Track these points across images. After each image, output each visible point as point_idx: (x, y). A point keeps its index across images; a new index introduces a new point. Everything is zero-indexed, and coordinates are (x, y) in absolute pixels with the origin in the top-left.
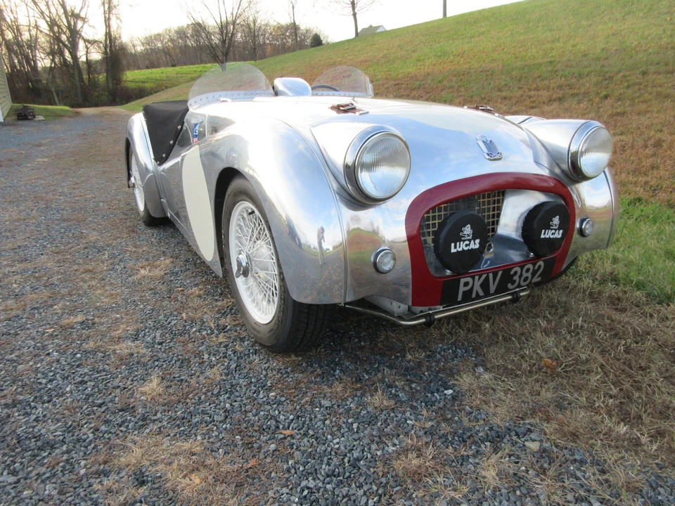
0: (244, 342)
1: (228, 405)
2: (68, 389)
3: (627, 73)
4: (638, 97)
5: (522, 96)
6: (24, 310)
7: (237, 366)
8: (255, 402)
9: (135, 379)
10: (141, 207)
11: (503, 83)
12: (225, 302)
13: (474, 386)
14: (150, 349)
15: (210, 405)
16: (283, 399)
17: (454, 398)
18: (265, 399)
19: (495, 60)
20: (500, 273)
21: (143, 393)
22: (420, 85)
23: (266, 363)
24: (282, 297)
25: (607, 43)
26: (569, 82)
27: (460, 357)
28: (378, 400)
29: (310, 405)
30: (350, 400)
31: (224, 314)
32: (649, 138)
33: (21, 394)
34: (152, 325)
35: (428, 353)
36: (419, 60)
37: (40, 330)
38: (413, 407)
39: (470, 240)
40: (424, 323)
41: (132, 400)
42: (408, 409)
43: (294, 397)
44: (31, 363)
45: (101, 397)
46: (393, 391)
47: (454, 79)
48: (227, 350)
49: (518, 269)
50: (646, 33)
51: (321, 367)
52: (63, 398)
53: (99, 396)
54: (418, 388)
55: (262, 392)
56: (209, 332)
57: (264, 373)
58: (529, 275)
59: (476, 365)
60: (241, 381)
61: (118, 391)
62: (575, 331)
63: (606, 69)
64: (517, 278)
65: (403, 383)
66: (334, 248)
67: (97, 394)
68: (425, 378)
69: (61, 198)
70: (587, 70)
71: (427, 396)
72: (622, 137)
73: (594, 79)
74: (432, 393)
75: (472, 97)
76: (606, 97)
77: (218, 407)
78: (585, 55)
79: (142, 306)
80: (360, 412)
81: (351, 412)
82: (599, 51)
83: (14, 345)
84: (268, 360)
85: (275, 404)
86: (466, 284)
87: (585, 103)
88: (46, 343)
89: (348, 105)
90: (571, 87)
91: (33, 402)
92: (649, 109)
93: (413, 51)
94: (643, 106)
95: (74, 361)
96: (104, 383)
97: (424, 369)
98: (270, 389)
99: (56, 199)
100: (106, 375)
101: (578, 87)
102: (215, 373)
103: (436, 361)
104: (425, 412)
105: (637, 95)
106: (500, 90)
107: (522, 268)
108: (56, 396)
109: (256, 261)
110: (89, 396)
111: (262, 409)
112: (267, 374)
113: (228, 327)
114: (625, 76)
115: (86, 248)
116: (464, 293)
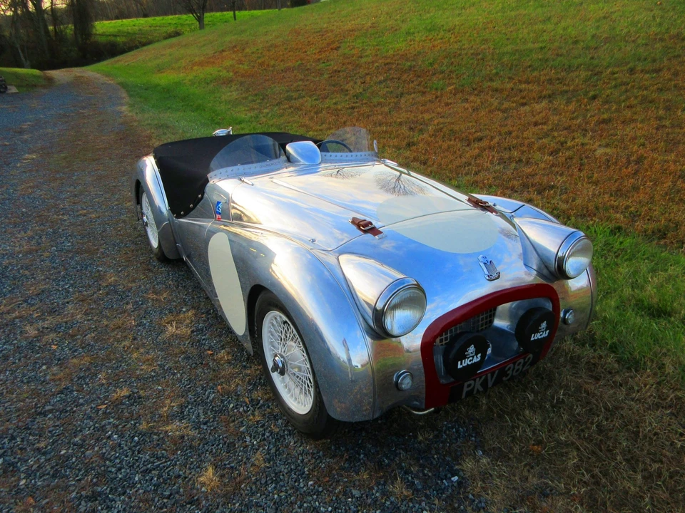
0: (277, 420)
1: (276, 496)
2: (137, 479)
3: (616, 70)
4: (624, 101)
5: (512, 89)
6: (72, 380)
7: (276, 451)
8: (298, 493)
9: (192, 467)
10: (155, 244)
11: (494, 71)
12: (253, 369)
13: (475, 472)
14: (197, 431)
15: (261, 495)
16: (320, 489)
17: (459, 483)
18: (305, 489)
19: (486, 40)
20: (497, 372)
21: (203, 484)
22: (410, 66)
23: (300, 446)
25: (598, 27)
26: (559, 76)
27: (463, 437)
28: (398, 488)
29: (343, 495)
30: (376, 488)
31: (255, 385)
32: (632, 154)
33: (95, 484)
34: (193, 400)
35: (436, 433)
36: (408, 33)
37: (93, 406)
38: (427, 497)
39: (473, 357)
40: (433, 412)
41: (195, 491)
42: (423, 498)
43: (330, 486)
44: (96, 449)
45: (168, 488)
46: (410, 478)
47: (445, 62)
48: (265, 430)
49: (511, 365)
50: (636, 18)
51: (347, 450)
52: (135, 489)
53: (165, 487)
54: (430, 474)
55: (301, 481)
56: (245, 408)
57: (300, 458)
58: (520, 367)
59: (476, 447)
60: (283, 467)
61: (180, 480)
62: (557, 405)
63: (595, 62)
64: (510, 372)
65: (417, 468)
66: (362, 366)
67: (163, 485)
68: (435, 463)
69: (65, 217)
70: (576, 62)
71: (438, 483)
72: (608, 150)
73: (584, 74)
74: (442, 480)
75: (463, 86)
76: (594, 97)
77: (268, 498)
78: (576, 42)
79: (179, 375)
80: (385, 503)
81: (378, 503)
82: (590, 38)
83: (75, 425)
84: (302, 443)
85: (314, 494)
86: (469, 386)
87: (574, 103)
88: (103, 423)
89: (367, 225)
90: (561, 81)
91: (110, 494)
92: (635, 117)
93: (403, 21)
94: (628, 113)
95: (134, 446)
96: (166, 471)
97: (433, 452)
98: (307, 478)
99: (61, 219)
100: (166, 462)
101: (567, 83)
102: (258, 458)
103: (442, 442)
104: (437, 502)
105: (623, 97)
106: (491, 80)
107: (514, 363)
108: (128, 487)
109: (291, 364)
110: (157, 486)
111: (305, 500)
112: (303, 460)
113: (261, 402)
114: (613, 73)
115: (107, 294)
116: (467, 392)
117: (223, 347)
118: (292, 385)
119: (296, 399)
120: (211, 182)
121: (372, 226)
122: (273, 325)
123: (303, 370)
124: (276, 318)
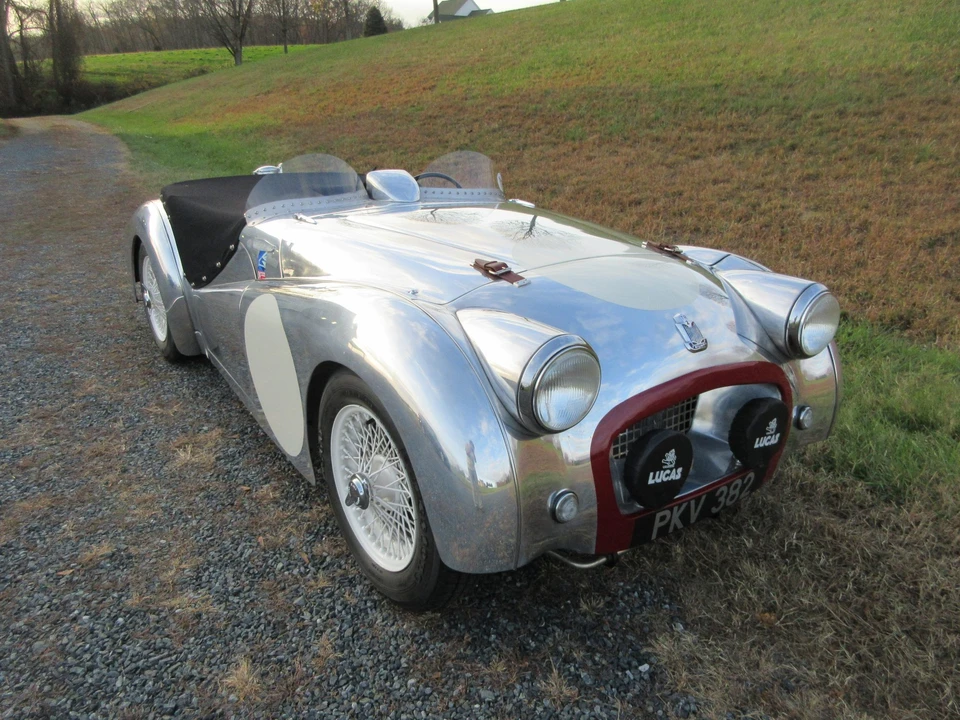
0: (355, 586)
1: (354, 705)
2: (118, 684)
3: (819, 112)
4: (834, 151)
5: (680, 138)
6: (18, 533)
7: (354, 633)
8: (392, 698)
9: (213, 661)
10: (161, 335)
11: (653, 116)
12: (314, 511)
13: (676, 657)
14: (223, 605)
15: (329, 704)
16: (428, 690)
17: (652, 675)
18: (402, 691)
19: (640, 77)
20: (704, 497)
21: (232, 689)
22: (536, 110)
23: (393, 624)
24: (424, 551)
25: (790, 60)
26: (743, 121)
27: (650, 605)
28: (555, 686)
29: (466, 699)
30: (518, 686)
31: (317, 534)
32: (853, 219)
33: (48, 695)
34: (217, 559)
35: (608, 599)
36: (531, 68)
37: (51, 571)
38: (603, 697)
39: (671, 469)
40: (604, 564)
41: (217, 701)
42: (596, 700)
43: (443, 685)
44: (52, 638)
45: (170, 698)
46: (572, 669)
47: (584, 104)
48: (334, 602)
49: (725, 489)
50: (842, 49)
51: (469, 629)
52: (116, 701)
53: (167, 696)
54: (604, 662)
55: (396, 678)
56: (302, 569)
57: (393, 642)
58: (737, 491)
59: (672, 619)
60: (364, 658)
61: (192, 684)
62: (790, 554)
63: (791, 103)
64: (722, 499)
65: (582, 653)
66: (499, 484)
67: (164, 692)
68: (609, 644)
69: (24, 304)
70: (765, 103)
71: (617, 676)
72: (818, 215)
73: (776, 118)
74: (623, 670)
75: (610, 134)
76: (793, 148)
77: (342, 708)
78: (762, 79)
79: (194, 523)
80: (535, 709)
81: (523, 710)
82: (781, 74)
83: (18, 602)
84: (395, 620)
85: (418, 699)
86: (663, 518)
87: (766, 155)
88: (66, 597)
89: (499, 267)
90: (746, 127)
91: (71, 709)
92: (851, 172)
93: (523, 53)
94: (842, 167)
95: (117, 632)
96: (170, 670)
97: (606, 627)
98: (406, 674)
99: (16, 307)
100: (169, 655)
101: (754, 129)
102: (324, 645)
103: (619, 613)
104: (618, 705)
105: (833, 147)
106: (649, 127)
107: (729, 486)
108: (103, 697)
109: (378, 489)
110: (153, 694)
111: (402, 709)
112: (398, 645)
113: (328, 559)
114: (816, 117)
115: (84, 407)
116: (660, 529)
117: (267, 480)
118: (379, 527)
119: (385, 549)
120: (250, 224)
121: (507, 270)
122: (348, 431)
123: (397, 498)
124: (354, 419)
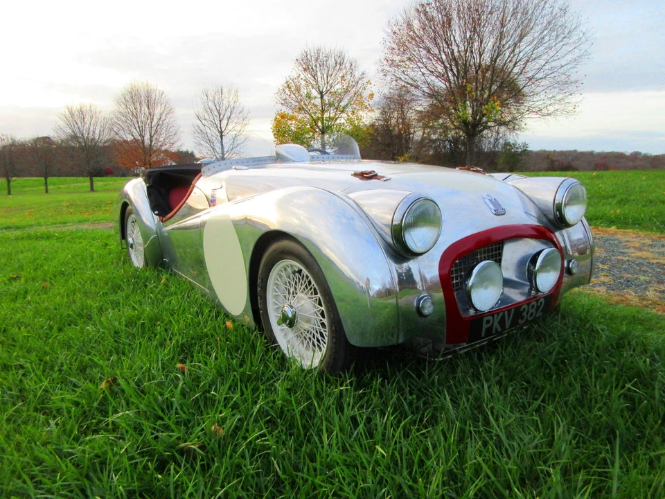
40: (451, 359)
49: (525, 306)
58: (534, 311)
64: (525, 314)
86: (488, 322)
89: (371, 173)
116: (487, 329)
121: (374, 174)
122: (280, 276)
124: (285, 269)
